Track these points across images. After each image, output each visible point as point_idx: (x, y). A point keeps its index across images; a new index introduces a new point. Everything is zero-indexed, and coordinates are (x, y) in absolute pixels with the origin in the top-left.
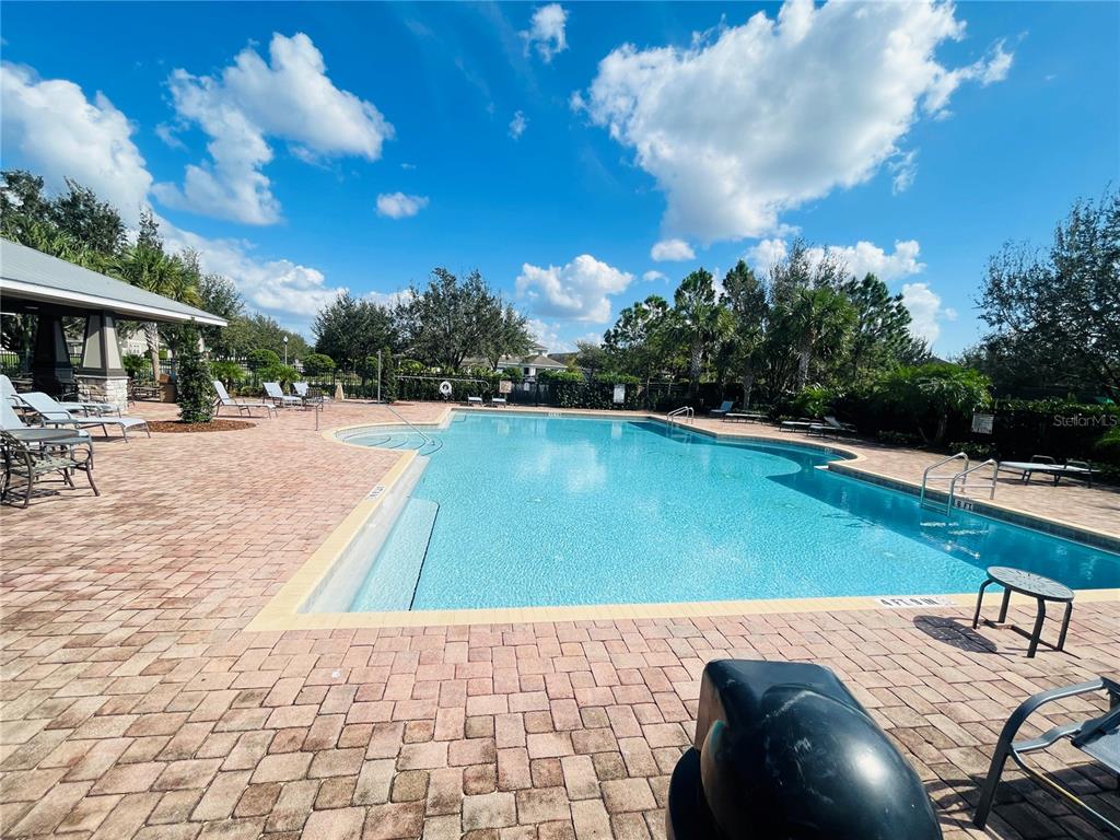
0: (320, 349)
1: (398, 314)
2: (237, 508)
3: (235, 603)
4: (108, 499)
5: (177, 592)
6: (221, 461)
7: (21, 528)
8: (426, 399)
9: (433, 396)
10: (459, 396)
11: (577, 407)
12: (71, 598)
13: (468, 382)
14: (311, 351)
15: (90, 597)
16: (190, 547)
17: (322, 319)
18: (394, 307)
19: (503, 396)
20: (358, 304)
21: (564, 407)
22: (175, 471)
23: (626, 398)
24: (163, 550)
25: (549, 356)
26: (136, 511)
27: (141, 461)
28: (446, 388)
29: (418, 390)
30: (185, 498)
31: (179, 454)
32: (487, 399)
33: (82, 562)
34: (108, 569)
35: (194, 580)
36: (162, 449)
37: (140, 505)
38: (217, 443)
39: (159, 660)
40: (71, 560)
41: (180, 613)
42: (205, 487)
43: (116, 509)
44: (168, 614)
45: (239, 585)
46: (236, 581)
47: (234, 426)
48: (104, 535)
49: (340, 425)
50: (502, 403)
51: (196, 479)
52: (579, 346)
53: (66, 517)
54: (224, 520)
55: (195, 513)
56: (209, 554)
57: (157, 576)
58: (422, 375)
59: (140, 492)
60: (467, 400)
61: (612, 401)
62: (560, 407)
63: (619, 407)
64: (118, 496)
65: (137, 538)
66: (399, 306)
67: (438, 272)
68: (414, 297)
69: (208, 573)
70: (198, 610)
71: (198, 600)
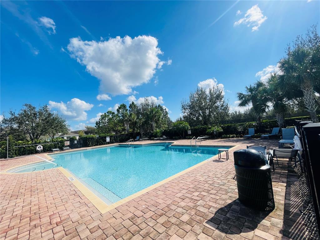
8: (29, 154)
9: (33, 151)
10: (47, 149)
11: (95, 146)
13: (49, 144)
19: (66, 147)
23: (110, 140)
25: (71, 132)
28: (40, 148)
29: (24, 151)
39: (90, 229)
58: (24, 145)
60: (52, 151)
61: (106, 142)
62: (89, 147)
63: (108, 143)
67: (26, 105)
68: (12, 115)
69: (55, 214)
70: (74, 219)
71: (69, 218)
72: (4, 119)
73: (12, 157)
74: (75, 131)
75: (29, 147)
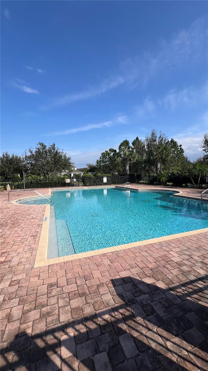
1: (26, 159)
3: (24, 260)
5: (1, 259)
18: (24, 157)
20: (11, 156)
21: (87, 186)
23: (107, 181)
25: (77, 169)
32: (62, 185)
35: (4, 255)
39: (12, 281)
41: (7, 266)
45: (20, 254)
49: (16, 199)
52: (88, 165)
61: (103, 182)
63: (105, 184)
66: (26, 156)
67: (40, 144)
68: (31, 152)
69: (6, 252)
70: (12, 264)
71: (10, 261)
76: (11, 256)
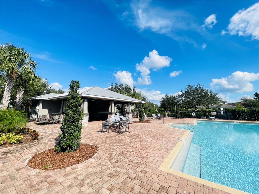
0: (161, 107)
1: (178, 97)
2: (151, 139)
3: (155, 161)
4: (131, 134)
5: (144, 155)
6: (147, 129)
7: (121, 137)
8: (188, 117)
9: (190, 116)
10: (198, 116)
11: (247, 120)
12: (128, 151)
14: (159, 107)
15: (131, 152)
16: (145, 146)
17: (162, 100)
18: (177, 95)
20: (169, 96)
21: (240, 120)
22: (140, 130)
24: (140, 146)
25: (228, 104)
26: (135, 137)
27: (135, 128)
28: (194, 114)
29: (186, 115)
30: (142, 136)
31: (140, 127)
32: (208, 117)
33: (129, 145)
34: (133, 147)
35: (146, 153)
36: (137, 126)
37: (136, 136)
38: (145, 125)
39: (143, 170)
40: (128, 144)
41: (145, 160)
42: (145, 134)
43: (132, 136)
44: (143, 160)
45: (155, 157)
46: (154, 156)
47: (148, 122)
48: (131, 141)
49: (168, 123)
50: (213, 118)
51: (143, 132)
52: (242, 99)
53: (126, 136)
54: (149, 141)
55: (144, 139)
56: (148, 148)
57: (140, 151)
58: (186, 111)
59: (135, 133)
60: (201, 117)
62: (238, 120)
64: (132, 134)
65: (136, 142)
67: (188, 85)
68: (182, 92)
69: (148, 152)
70: (148, 160)
71: (148, 158)
72: (179, 95)
73: (178, 117)
74: (233, 103)
75: (188, 113)
76: (150, 155)
